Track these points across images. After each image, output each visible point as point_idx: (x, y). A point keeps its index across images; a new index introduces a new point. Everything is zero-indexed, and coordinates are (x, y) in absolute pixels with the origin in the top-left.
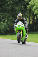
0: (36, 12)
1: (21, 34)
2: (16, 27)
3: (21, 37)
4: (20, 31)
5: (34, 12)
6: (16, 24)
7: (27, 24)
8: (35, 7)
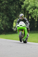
0: (30, 11)
2: (18, 27)
3: (23, 36)
4: (22, 30)
5: (28, 11)
6: (18, 24)
7: (28, 24)
8: (29, 6)
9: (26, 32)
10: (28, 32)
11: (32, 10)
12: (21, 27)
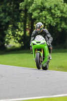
1: (42, 55)
2: (34, 44)
3: (42, 60)
4: (40, 50)
9: (47, 53)
10: (50, 52)
11: (38, 13)
12: (38, 44)
